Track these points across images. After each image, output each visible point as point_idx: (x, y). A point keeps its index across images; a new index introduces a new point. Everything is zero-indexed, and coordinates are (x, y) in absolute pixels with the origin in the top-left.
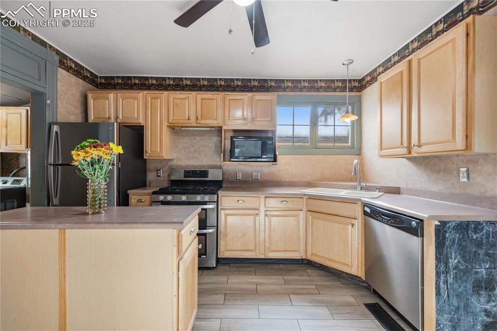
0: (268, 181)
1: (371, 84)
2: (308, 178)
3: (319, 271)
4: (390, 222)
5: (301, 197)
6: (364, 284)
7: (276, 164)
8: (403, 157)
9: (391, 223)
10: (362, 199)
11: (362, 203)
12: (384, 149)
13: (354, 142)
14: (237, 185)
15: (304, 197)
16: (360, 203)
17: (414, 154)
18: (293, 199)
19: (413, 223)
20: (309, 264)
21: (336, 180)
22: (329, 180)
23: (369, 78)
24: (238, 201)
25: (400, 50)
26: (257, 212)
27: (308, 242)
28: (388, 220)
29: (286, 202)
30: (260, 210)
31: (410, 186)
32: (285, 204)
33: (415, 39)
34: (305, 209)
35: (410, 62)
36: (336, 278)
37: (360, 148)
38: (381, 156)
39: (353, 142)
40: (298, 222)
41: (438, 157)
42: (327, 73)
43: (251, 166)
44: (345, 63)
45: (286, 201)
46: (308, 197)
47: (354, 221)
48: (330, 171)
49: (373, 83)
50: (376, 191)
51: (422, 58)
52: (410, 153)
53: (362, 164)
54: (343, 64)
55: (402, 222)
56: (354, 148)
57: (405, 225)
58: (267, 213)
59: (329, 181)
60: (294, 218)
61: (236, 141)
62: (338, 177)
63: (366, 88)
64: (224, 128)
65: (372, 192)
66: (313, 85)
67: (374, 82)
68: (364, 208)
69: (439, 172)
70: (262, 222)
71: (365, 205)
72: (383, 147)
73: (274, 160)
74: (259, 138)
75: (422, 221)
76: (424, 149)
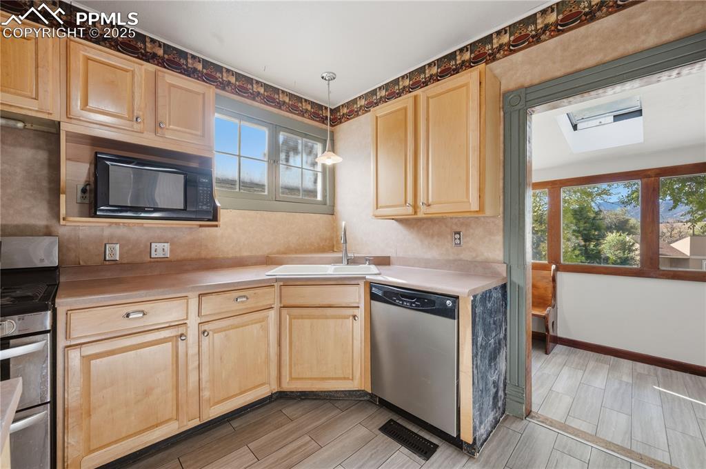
0: (191, 260)
1: (348, 119)
2: (265, 251)
3: (302, 403)
4: (414, 305)
5: (268, 284)
6: (365, 398)
7: (216, 226)
8: (393, 219)
9: (417, 306)
10: (367, 277)
11: (366, 283)
12: (382, 207)
13: (326, 196)
14: (108, 275)
15: (275, 284)
16: (362, 283)
17: (420, 215)
18: (257, 291)
19: (448, 302)
20: (281, 398)
21: (306, 251)
22: (296, 251)
23: (345, 110)
24: (128, 315)
25: (388, 83)
26: (181, 330)
27: (282, 362)
28: (412, 303)
29: (245, 299)
30: (189, 325)
31: (401, 255)
32: (242, 302)
33: (406, 75)
34: (277, 305)
35: (416, 98)
36: (329, 405)
37: (333, 205)
38: (376, 216)
39: (324, 196)
40: (266, 330)
41: (431, 219)
42: (295, 82)
43: (147, 229)
44: (324, 75)
45: (244, 296)
46: (282, 284)
47: (356, 312)
48: (298, 237)
49: (351, 118)
50: (366, 263)
51: (432, 97)
52: (416, 213)
53: (334, 227)
54: (323, 78)
55: (432, 303)
56: (325, 204)
57: (437, 307)
58: (206, 327)
59: (296, 253)
60: (258, 325)
61: (110, 167)
62: (308, 247)
63: (341, 123)
64: (65, 127)
65: (361, 266)
66: (272, 95)
67: (353, 118)
68: (371, 290)
69: (432, 236)
70: (193, 350)
71: (371, 285)
72: (379, 205)
73: (213, 217)
74: (180, 170)
75: (457, 297)
76: (433, 209)
